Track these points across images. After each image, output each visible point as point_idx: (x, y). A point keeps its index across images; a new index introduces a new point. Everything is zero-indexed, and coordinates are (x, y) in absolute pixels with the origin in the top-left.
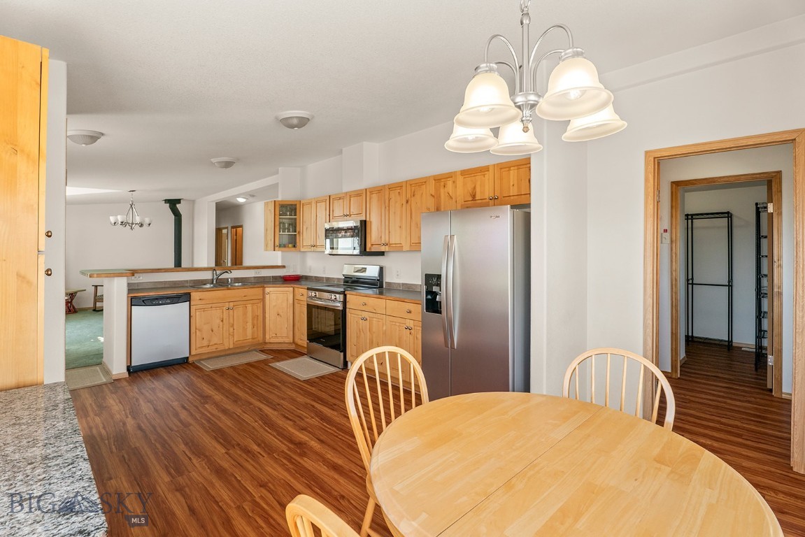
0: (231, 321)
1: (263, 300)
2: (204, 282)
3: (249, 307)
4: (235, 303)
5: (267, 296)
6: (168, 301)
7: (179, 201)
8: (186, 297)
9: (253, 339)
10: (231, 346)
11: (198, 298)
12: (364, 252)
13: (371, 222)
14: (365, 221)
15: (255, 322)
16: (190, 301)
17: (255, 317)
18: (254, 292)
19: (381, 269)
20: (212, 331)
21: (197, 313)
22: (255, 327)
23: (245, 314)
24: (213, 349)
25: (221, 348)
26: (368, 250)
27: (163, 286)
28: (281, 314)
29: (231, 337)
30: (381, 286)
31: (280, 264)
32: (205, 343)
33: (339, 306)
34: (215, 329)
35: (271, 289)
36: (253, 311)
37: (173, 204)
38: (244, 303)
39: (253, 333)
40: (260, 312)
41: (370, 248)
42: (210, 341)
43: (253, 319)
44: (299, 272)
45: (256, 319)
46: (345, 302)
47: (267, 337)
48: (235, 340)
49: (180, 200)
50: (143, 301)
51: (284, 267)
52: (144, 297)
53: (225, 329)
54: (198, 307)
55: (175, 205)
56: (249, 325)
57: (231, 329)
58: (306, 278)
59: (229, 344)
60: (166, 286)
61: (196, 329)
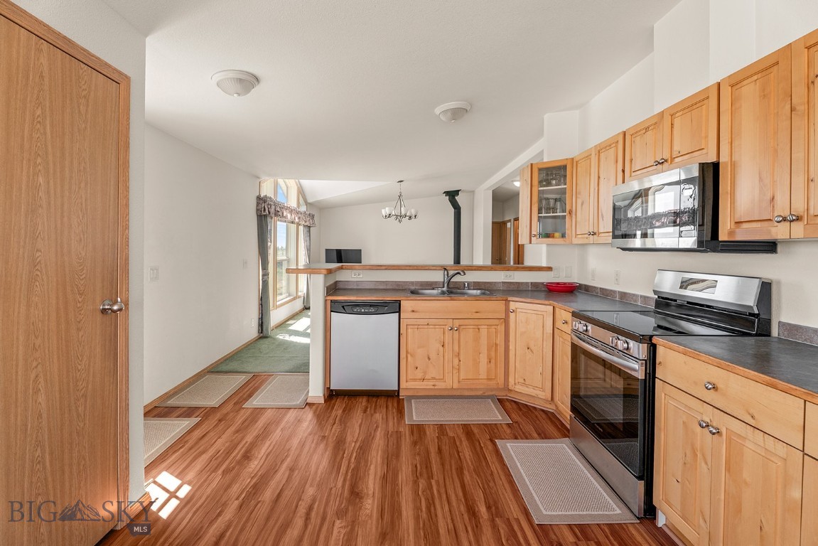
0: (456, 348)
1: (506, 321)
2: (432, 285)
3: (484, 331)
4: (461, 322)
5: (512, 316)
6: (372, 310)
7: (457, 192)
8: (395, 307)
9: (489, 379)
10: (455, 386)
11: (411, 309)
12: (711, 241)
13: (734, 165)
14: (716, 166)
15: (493, 354)
16: (399, 312)
17: (493, 346)
18: (493, 307)
19: (766, 289)
20: (429, 359)
21: (409, 330)
22: (493, 361)
23: (477, 339)
24: (428, 385)
25: (441, 385)
26: (723, 236)
27: (384, 287)
28: (532, 347)
29: (455, 372)
30: (765, 331)
31: (544, 264)
32: (419, 374)
33: (637, 370)
34: (433, 356)
35: (518, 305)
36: (489, 337)
37: (452, 195)
38: (477, 322)
39: (489, 371)
40: (500, 340)
41: (731, 233)
42: (425, 373)
43: (489, 350)
44: (575, 279)
45: (494, 348)
46: (651, 362)
47: (511, 380)
48: (461, 378)
49: (459, 191)
50: (343, 307)
51: (549, 269)
52: (346, 302)
53: (446, 357)
54: (410, 322)
55: (454, 197)
56: (483, 359)
57: (456, 361)
58: (586, 289)
59: (450, 382)
60: (388, 287)
61: (407, 352)
